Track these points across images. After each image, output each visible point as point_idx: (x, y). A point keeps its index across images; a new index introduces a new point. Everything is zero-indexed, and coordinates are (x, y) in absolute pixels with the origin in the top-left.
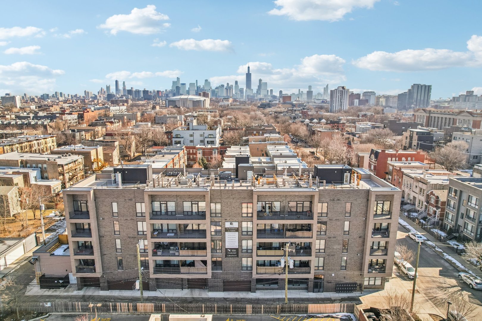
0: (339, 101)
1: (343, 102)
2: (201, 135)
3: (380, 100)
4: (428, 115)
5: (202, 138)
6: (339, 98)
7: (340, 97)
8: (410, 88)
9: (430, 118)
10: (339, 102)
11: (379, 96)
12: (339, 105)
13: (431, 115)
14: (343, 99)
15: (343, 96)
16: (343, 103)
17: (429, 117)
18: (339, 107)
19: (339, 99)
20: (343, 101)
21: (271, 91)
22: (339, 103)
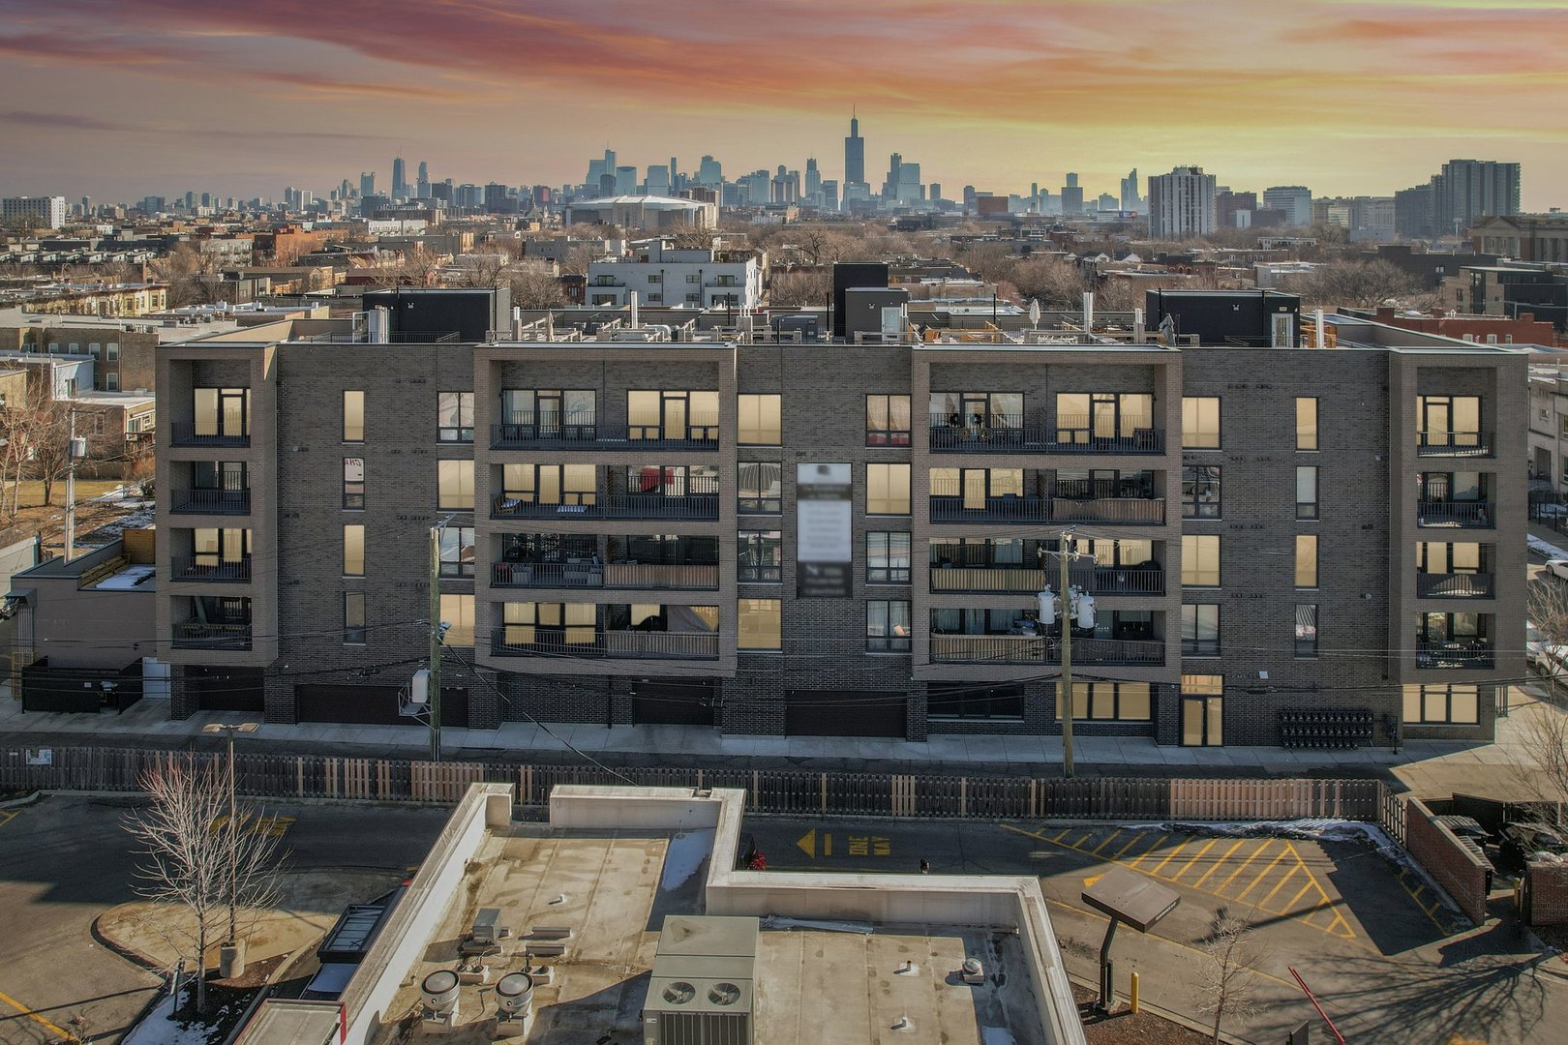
0: (1184, 208)
1: (1197, 212)
2: (691, 280)
3: (1331, 211)
4: (1528, 235)
5: (693, 288)
6: (1183, 200)
7: (1184, 196)
8: (1439, 172)
9: (1538, 244)
10: (1183, 211)
11: (1324, 201)
12: (1184, 219)
13: (1540, 234)
14: (1196, 203)
15: (1196, 192)
16: (1197, 215)
17: (1532, 240)
18: (1184, 227)
19: (1183, 204)
20: (1197, 208)
21: (935, 188)
22: (1184, 215)
